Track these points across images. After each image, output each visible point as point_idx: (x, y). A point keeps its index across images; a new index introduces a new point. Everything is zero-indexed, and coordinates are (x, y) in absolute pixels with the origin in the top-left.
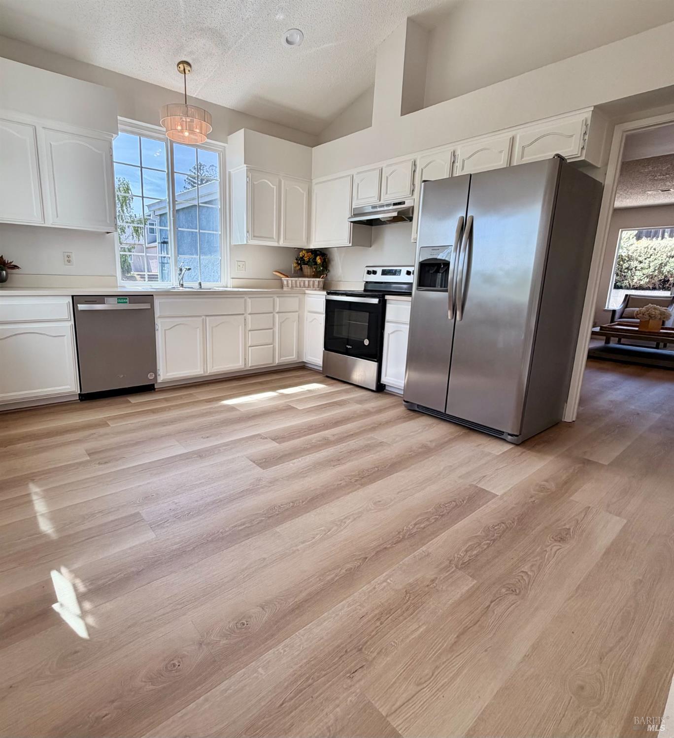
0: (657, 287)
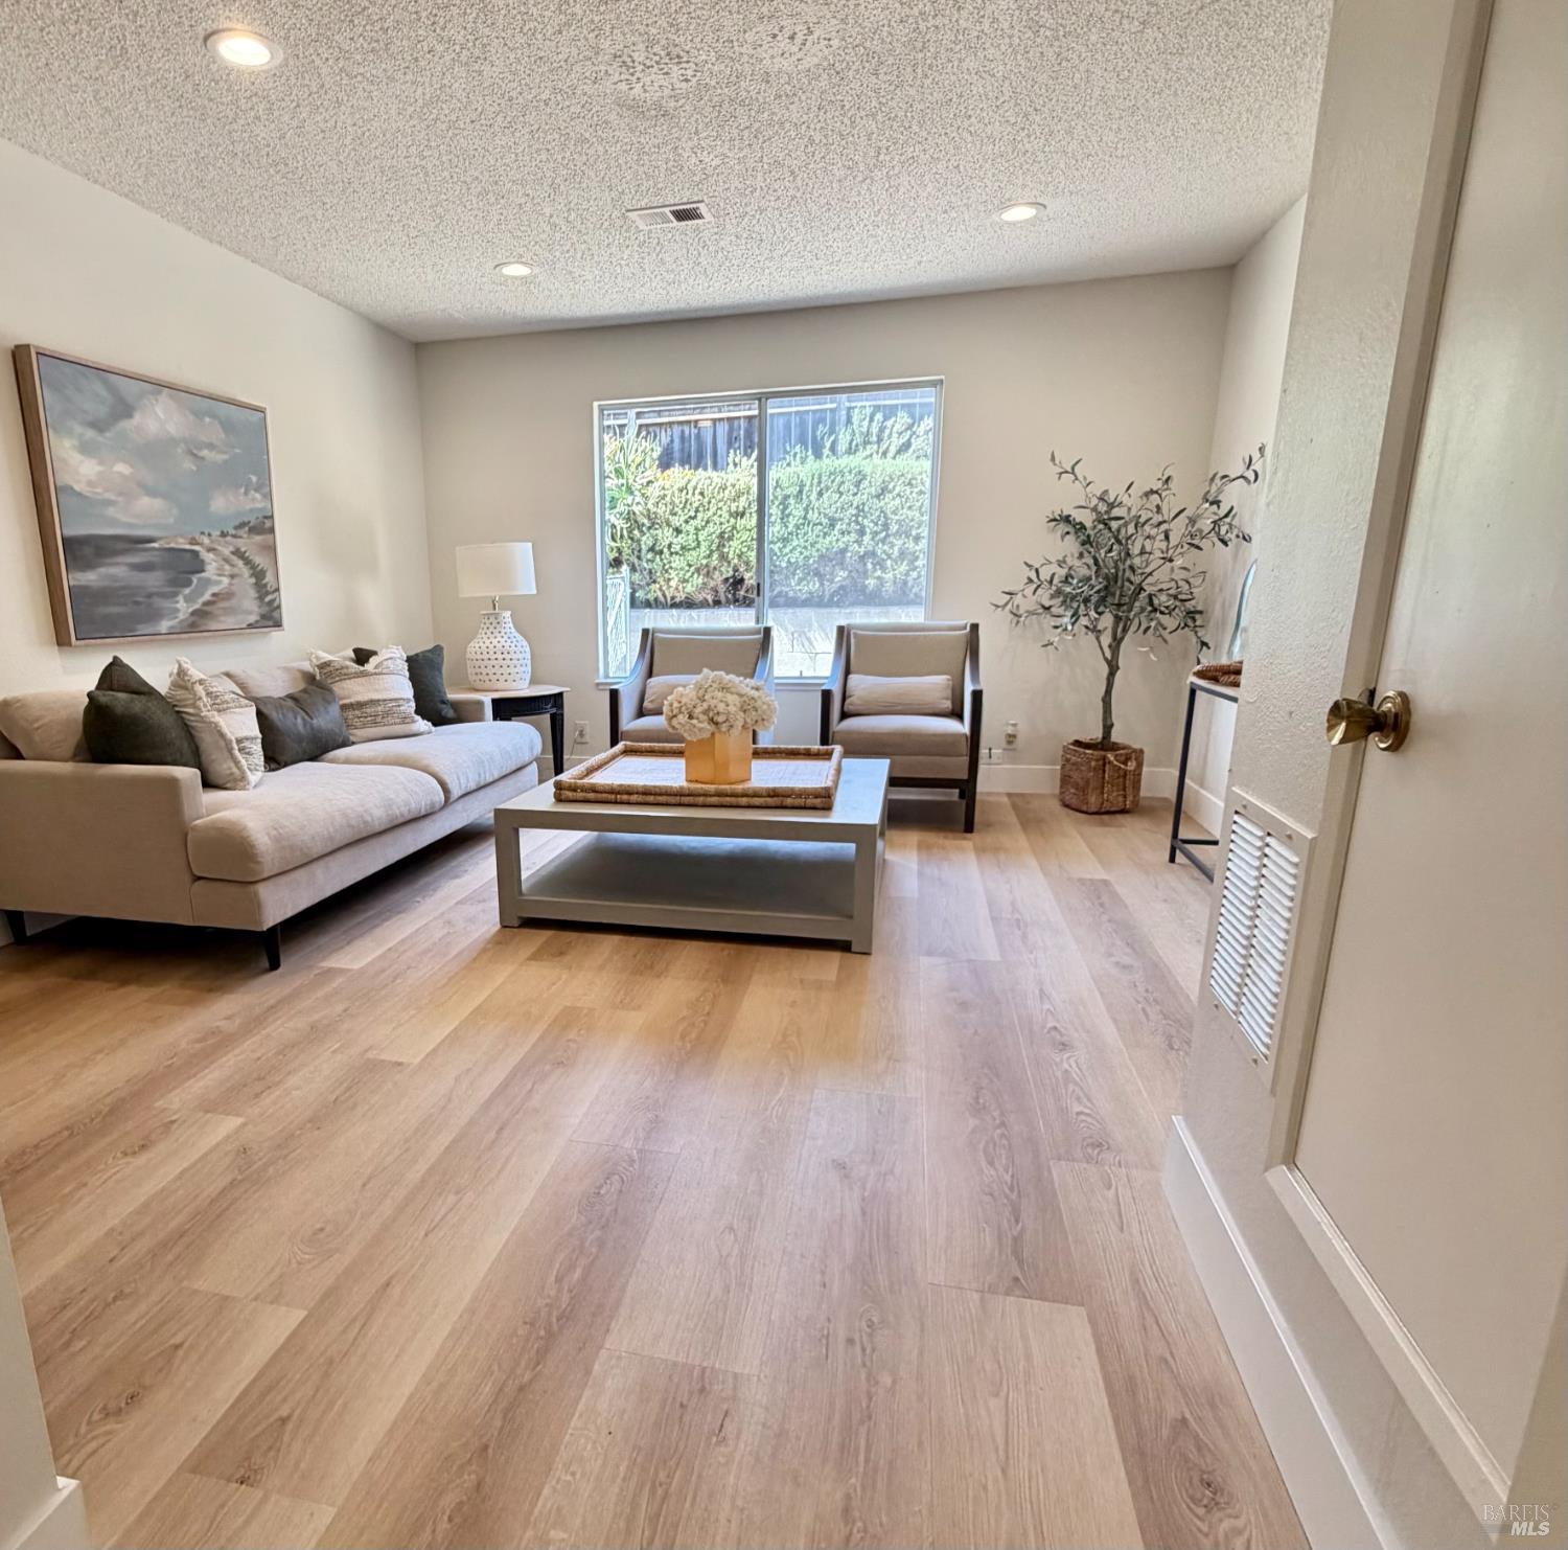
0: (723, 599)
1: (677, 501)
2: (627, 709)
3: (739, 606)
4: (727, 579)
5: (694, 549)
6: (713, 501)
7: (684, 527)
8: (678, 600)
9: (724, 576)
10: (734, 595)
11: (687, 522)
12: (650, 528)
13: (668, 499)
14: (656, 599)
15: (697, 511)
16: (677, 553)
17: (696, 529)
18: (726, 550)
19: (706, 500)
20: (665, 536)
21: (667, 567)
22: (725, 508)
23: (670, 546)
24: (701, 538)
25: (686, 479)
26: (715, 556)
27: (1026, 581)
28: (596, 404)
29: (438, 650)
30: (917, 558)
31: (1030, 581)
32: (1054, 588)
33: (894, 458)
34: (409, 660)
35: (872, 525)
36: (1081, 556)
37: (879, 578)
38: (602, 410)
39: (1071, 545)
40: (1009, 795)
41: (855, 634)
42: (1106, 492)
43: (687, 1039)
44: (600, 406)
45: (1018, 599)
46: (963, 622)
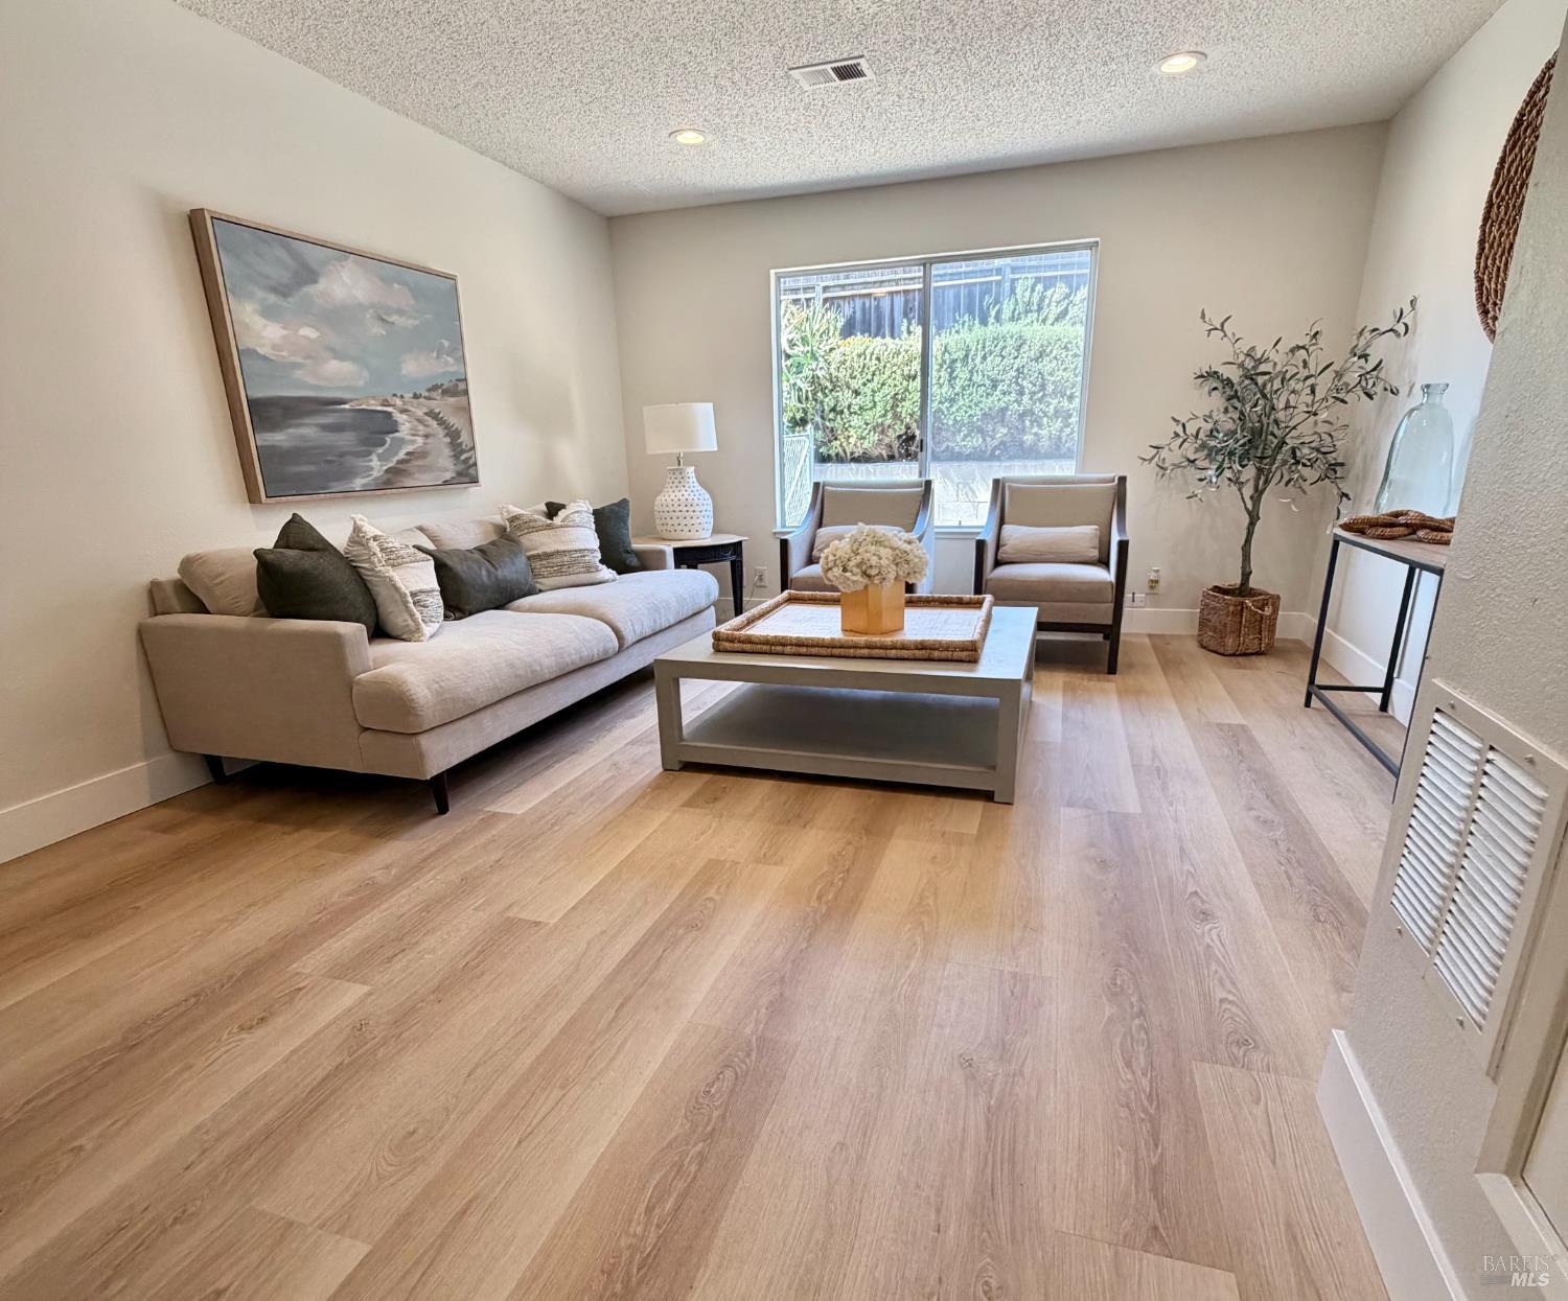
0: (897, 455)
1: (856, 366)
2: (797, 557)
3: (911, 460)
4: (900, 437)
5: (871, 409)
6: (888, 365)
7: (863, 390)
8: (856, 455)
9: (897, 434)
10: (907, 450)
11: (864, 384)
12: (832, 390)
13: (848, 364)
14: (837, 455)
15: (874, 375)
16: (855, 413)
17: (873, 391)
18: (899, 410)
19: (882, 364)
20: (845, 397)
21: (847, 425)
22: (899, 372)
23: (849, 407)
24: (877, 399)
25: (864, 345)
26: (890, 415)
27: (1173, 435)
28: (772, 272)
29: (624, 503)
30: (1070, 416)
31: (1177, 435)
32: (1199, 442)
33: (1053, 325)
34: (596, 513)
35: (1030, 386)
36: (1226, 411)
37: (1036, 434)
38: (778, 279)
39: (1217, 401)
40: (1150, 636)
41: (1009, 487)
42: (1253, 348)
43: (824, 899)
44: (776, 273)
45: (1164, 453)
46: (1112, 475)
